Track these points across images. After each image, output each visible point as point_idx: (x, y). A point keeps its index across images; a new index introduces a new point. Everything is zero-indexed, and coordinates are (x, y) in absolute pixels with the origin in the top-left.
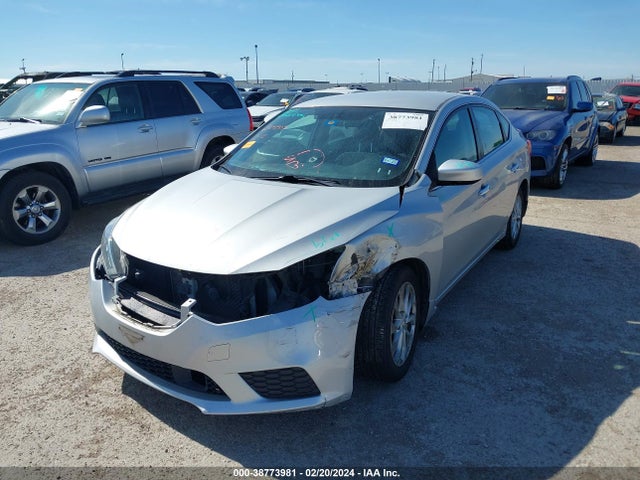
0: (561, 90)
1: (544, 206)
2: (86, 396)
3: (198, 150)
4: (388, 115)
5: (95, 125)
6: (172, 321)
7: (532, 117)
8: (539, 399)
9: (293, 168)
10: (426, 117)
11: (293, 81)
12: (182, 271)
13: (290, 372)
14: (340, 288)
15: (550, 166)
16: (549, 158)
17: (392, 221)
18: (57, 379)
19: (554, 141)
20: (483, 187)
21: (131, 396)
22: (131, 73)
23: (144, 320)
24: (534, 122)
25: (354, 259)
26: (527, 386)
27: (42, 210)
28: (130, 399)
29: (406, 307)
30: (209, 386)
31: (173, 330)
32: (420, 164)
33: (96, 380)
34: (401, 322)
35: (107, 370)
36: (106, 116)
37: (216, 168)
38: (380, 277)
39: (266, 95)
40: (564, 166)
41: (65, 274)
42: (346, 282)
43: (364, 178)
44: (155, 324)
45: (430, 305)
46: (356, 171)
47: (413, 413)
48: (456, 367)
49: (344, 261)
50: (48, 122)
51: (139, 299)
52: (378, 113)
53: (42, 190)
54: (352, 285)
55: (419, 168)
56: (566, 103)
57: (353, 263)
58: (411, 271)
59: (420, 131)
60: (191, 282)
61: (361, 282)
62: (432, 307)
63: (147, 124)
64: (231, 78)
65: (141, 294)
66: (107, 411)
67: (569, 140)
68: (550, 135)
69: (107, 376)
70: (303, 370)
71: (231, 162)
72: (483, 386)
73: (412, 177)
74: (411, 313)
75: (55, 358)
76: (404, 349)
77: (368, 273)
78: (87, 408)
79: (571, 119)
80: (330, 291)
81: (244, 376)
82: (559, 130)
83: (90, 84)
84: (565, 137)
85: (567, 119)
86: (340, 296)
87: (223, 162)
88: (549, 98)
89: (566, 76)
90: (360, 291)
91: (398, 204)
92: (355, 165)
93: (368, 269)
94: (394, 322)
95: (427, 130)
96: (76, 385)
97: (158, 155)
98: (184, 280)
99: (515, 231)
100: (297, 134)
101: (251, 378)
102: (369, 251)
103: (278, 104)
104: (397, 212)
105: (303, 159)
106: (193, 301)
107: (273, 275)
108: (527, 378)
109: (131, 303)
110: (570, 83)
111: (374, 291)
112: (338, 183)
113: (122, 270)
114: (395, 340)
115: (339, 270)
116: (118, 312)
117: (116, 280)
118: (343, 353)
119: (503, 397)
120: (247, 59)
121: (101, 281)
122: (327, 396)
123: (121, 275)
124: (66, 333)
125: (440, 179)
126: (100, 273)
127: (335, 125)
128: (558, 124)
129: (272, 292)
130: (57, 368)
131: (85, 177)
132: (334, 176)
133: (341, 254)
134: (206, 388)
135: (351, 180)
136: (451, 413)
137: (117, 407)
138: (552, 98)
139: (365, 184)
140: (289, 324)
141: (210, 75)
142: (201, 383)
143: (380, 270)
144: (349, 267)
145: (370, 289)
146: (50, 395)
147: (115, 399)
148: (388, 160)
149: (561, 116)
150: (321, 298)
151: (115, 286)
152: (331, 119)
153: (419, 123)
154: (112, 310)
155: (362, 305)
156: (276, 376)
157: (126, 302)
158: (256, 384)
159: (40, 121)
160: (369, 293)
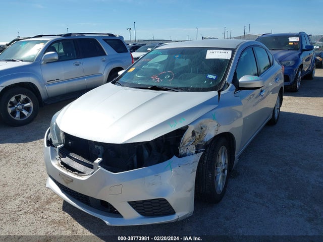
0: (296, 39)
1: (289, 101)
2: (43, 212)
3: (105, 74)
4: (209, 52)
5: (51, 62)
6: (90, 171)
7: (281, 54)
8: (301, 213)
9: (156, 82)
10: (230, 52)
11: (153, 40)
12: (95, 142)
13: (158, 201)
14: (185, 151)
15: (292, 80)
16: (292, 75)
17: (215, 111)
18: (27, 202)
19: (294, 66)
20: (262, 91)
21: (67, 212)
22: (69, 35)
23: (73, 170)
24: (282, 57)
25: (194, 133)
26: (294, 205)
27: (24, 107)
28: (67, 214)
29: (222, 160)
30: (111, 208)
31: (89, 176)
32: (228, 78)
33: (48, 202)
34: (220, 169)
35: (55, 196)
36: (56, 57)
37: (114, 83)
38: (208, 143)
39: (140, 47)
40: (299, 80)
41: (35, 142)
42: (189, 147)
43: (196, 86)
44: (80, 173)
45: (236, 158)
46: (192, 83)
47: (228, 222)
48: (251, 194)
49: (188, 135)
50: (26, 61)
51: (71, 158)
52: (204, 50)
53: (23, 97)
54: (192, 149)
55: (228, 80)
56: (299, 46)
57: (192, 136)
58: (225, 139)
59: (227, 60)
60: (100, 148)
61: (197, 147)
62: (236, 160)
63: (78, 61)
64: (122, 37)
65: (72, 155)
66: (53, 222)
67: (302, 66)
68: (292, 63)
69: (54, 200)
70: (165, 200)
71: (122, 80)
72: (267, 205)
73: (224, 86)
74: (225, 163)
75: (27, 189)
76: (221, 184)
77: (201, 141)
78: (42, 220)
79: (302, 55)
80: (180, 152)
81: (130, 203)
82: (297, 60)
83: (48, 41)
84: (299, 64)
85: (300, 55)
86: (185, 155)
87: (117, 80)
88: (290, 44)
89: (299, 32)
90: (197, 152)
91: (217, 101)
92: (191, 79)
93: (202, 139)
94: (216, 169)
95: (231, 59)
96: (37, 206)
97: (84, 77)
98: (96, 146)
99: (276, 115)
100: (157, 66)
101: (135, 205)
102: (202, 128)
103: (146, 51)
104: (217, 106)
105: (162, 77)
106: (101, 159)
107: (147, 144)
108: (293, 200)
109: (66, 160)
110: (301, 35)
111: (205, 152)
112: (182, 89)
113: (61, 141)
114: (217, 180)
115: (185, 140)
116: (59, 165)
117: (58, 147)
118: (188, 189)
119: (280, 212)
120: (130, 29)
121: (50, 147)
122: (179, 215)
123: (61, 144)
124: (33, 175)
125: (240, 86)
126: (49, 143)
127: (179, 58)
128: (296, 57)
129: (146, 153)
130: (27, 195)
131: (46, 90)
132: (179, 86)
133: (186, 130)
134: (109, 210)
135: (189, 88)
136: (250, 222)
137: (59, 219)
138: (292, 44)
139: (198, 90)
140: (157, 173)
141: (111, 35)
142: (106, 208)
143: (208, 140)
144: (191, 138)
145: (203, 151)
146: (22, 211)
147: (58, 214)
148: (210, 76)
149: (297, 53)
150: (175, 157)
151: (57, 150)
152: (177, 54)
153: (227, 55)
154: (55, 164)
155: (199, 160)
156: (149, 203)
157: (63, 159)
158: (138, 208)
159: (22, 60)
160: (201, 153)
